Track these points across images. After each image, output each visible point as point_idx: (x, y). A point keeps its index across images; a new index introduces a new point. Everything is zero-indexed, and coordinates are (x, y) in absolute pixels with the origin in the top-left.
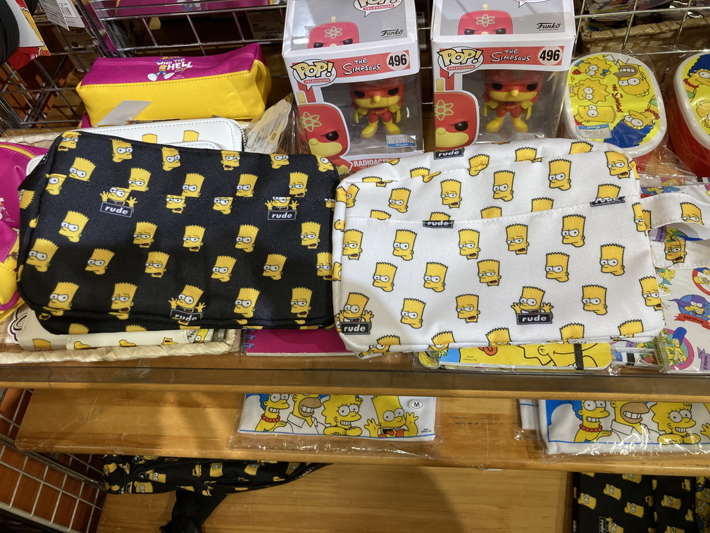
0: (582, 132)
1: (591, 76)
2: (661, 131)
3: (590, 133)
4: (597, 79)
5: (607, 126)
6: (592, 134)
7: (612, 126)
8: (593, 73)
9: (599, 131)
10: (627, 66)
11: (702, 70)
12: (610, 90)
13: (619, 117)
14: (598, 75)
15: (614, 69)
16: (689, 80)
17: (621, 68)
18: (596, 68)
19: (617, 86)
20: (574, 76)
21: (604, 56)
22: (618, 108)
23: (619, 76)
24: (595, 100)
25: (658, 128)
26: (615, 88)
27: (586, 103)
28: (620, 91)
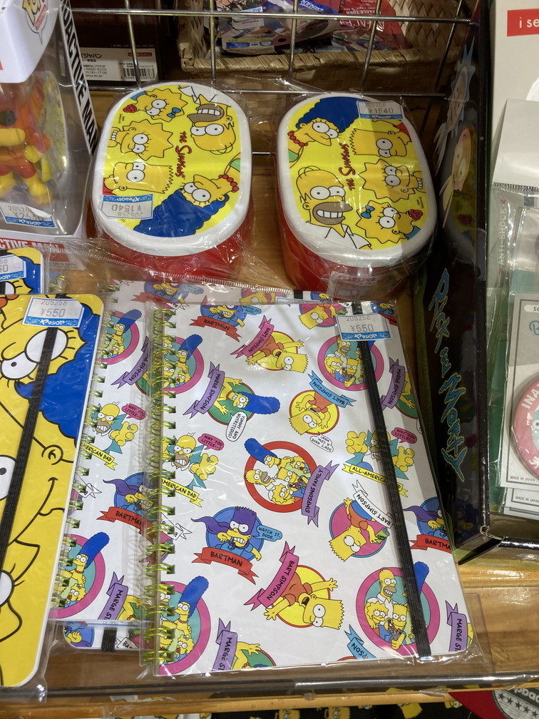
0: (108, 205)
1: (152, 117)
2: (237, 212)
3: (121, 208)
4: (161, 121)
5: (150, 198)
6: (123, 211)
7: (158, 200)
8: (155, 112)
9: (135, 205)
10: (210, 105)
11: (318, 119)
12: (175, 141)
13: (177, 183)
14: (163, 115)
15: (191, 109)
16: (295, 134)
17: (201, 107)
18: (162, 104)
19: (188, 135)
20: (125, 114)
21: (180, 88)
22: (179, 169)
23: (194, 119)
24: (146, 155)
25: (232, 206)
26: (183, 138)
27: (131, 158)
28: (190, 142)
